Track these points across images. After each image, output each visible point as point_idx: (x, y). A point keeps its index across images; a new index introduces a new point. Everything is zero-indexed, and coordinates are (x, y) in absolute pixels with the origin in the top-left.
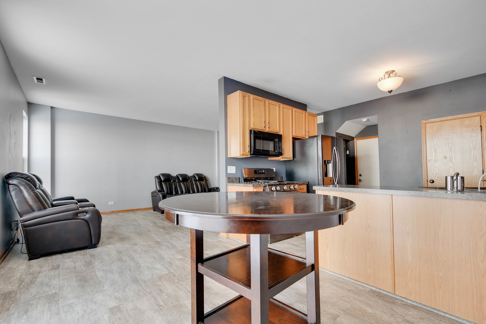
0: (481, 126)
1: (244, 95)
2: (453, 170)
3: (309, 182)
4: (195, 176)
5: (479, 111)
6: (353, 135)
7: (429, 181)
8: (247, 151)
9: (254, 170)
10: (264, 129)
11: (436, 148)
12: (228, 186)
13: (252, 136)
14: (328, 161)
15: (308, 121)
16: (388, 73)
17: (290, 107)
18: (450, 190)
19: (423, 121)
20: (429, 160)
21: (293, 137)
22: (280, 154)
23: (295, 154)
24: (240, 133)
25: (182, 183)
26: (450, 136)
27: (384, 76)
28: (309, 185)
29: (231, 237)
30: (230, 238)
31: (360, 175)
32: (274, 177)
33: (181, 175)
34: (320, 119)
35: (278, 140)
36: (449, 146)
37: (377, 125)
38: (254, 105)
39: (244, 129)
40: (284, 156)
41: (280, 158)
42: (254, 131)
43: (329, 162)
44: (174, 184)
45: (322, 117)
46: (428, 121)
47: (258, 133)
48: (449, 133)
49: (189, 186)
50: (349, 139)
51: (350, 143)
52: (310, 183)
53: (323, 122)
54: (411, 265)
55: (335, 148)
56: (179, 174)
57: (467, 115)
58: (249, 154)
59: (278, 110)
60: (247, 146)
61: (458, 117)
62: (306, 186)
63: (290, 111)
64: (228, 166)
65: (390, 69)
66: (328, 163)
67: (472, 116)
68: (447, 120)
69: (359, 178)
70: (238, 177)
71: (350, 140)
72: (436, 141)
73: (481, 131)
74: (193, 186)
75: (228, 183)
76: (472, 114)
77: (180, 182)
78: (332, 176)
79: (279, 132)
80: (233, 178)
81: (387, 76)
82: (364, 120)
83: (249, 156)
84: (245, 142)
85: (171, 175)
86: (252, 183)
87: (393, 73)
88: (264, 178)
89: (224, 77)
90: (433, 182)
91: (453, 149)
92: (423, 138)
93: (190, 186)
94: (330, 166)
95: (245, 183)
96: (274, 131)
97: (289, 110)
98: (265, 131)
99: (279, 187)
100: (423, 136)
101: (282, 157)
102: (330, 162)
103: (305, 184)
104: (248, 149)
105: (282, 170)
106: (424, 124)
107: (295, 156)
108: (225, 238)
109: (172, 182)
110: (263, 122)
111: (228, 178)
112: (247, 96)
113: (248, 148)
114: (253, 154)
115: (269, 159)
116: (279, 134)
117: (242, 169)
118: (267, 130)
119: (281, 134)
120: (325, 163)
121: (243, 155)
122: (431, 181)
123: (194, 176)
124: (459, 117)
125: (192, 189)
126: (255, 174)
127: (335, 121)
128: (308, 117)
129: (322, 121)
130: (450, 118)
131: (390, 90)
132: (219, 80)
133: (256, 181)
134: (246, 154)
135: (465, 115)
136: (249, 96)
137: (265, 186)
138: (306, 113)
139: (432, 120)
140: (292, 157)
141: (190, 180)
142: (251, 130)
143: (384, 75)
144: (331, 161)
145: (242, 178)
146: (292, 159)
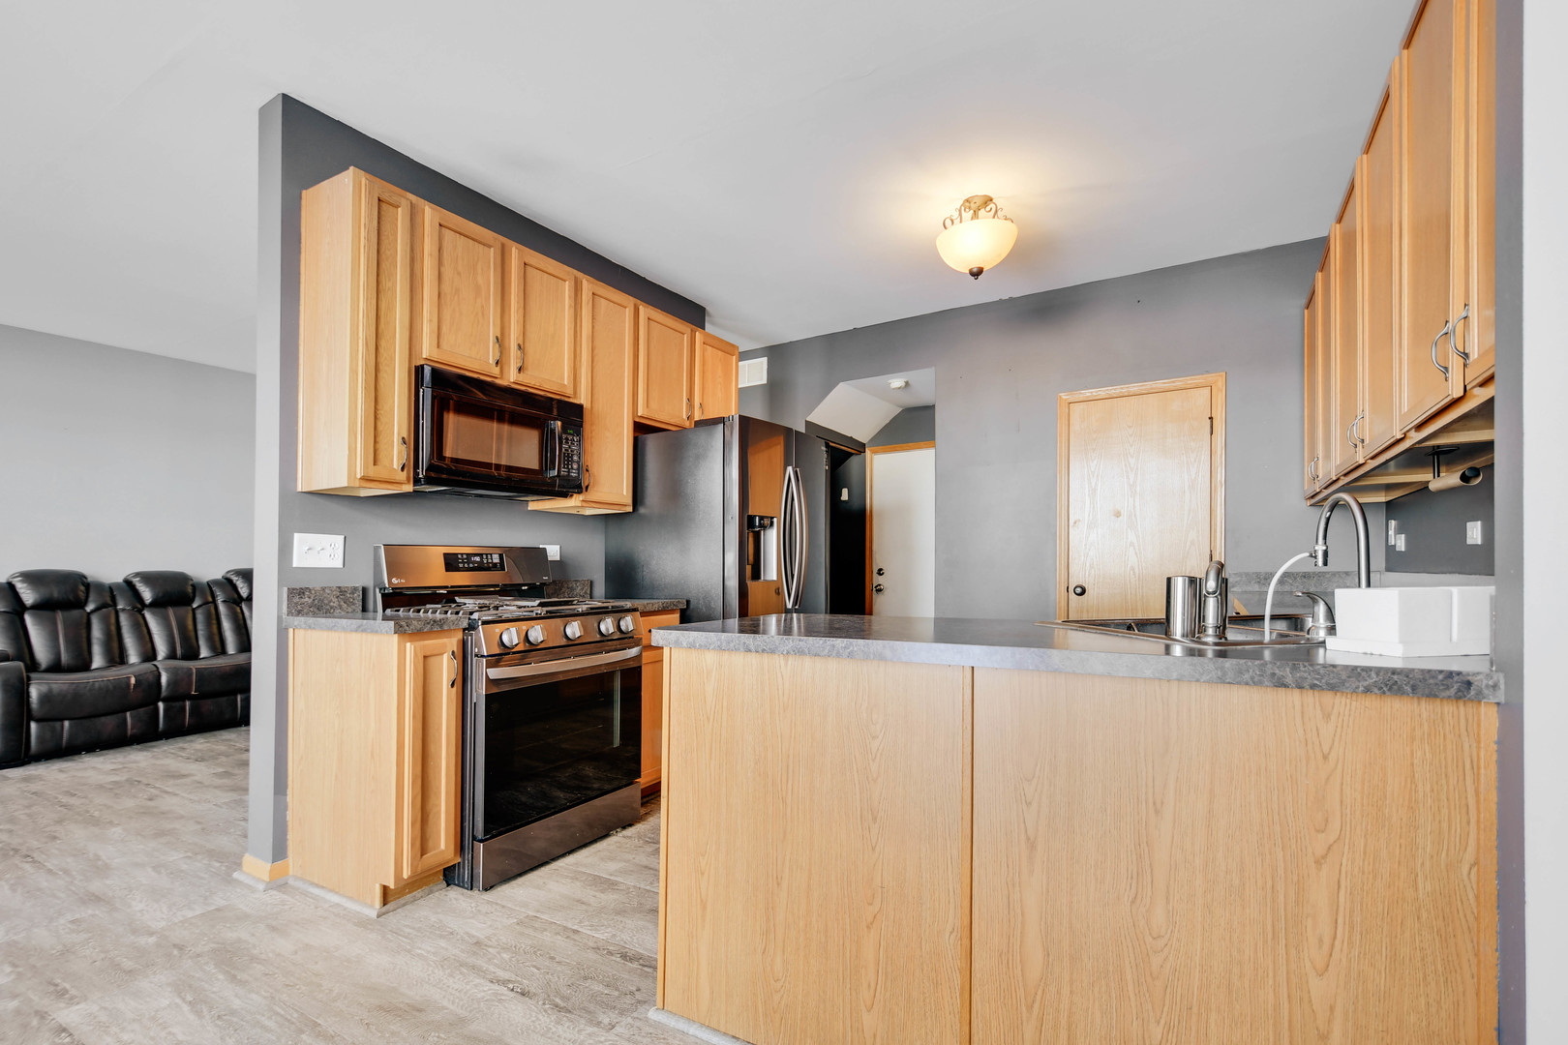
0: (1211, 418)
1: (384, 197)
2: (1136, 554)
3: (688, 602)
4: (234, 578)
5: (1208, 372)
6: (862, 435)
7: (1071, 589)
8: (396, 465)
9: (446, 555)
10: (496, 371)
11: (1093, 484)
12: (291, 631)
13: (426, 393)
14: (762, 518)
15: (704, 364)
16: (972, 205)
17: (629, 301)
18: (1183, 636)
19: (1064, 396)
20: (1075, 523)
21: (637, 420)
22: (570, 487)
23: (643, 491)
24: (354, 372)
25: (153, 614)
26: (1131, 446)
27: (960, 214)
28: (688, 612)
29: (296, 878)
30: (291, 882)
31: (880, 572)
32: (544, 584)
33: (149, 578)
34: (754, 373)
35: (562, 426)
36: (1128, 477)
37: (934, 406)
38: (445, 255)
39: (381, 360)
40: (593, 495)
41: (571, 504)
42: (434, 371)
43: (767, 522)
44: (105, 621)
45: (762, 363)
46: (1077, 396)
47: (461, 383)
48: (1131, 436)
49: (190, 626)
50: (849, 450)
51: (854, 461)
52: (692, 606)
53: (765, 381)
54: (1040, 992)
55: (790, 469)
56: (137, 575)
57: (1179, 382)
58: (403, 476)
59: (567, 301)
60: (396, 440)
61: (1154, 386)
62: (678, 615)
63: (629, 313)
64: (296, 535)
65: (978, 188)
66: (763, 527)
67: (1192, 386)
68: (1126, 394)
69: (877, 580)
70: (359, 584)
71: (853, 451)
72: (1095, 462)
73: (1212, 434)
74: (215, 627)
75: (290, 613)
76: (1191, 381)
77: (140, 611)
78: (775, 578)
79: (569, 391)
80: (323, 589)
81: (969, 214)
82: (897, 382)
83: (409, 488)
84: (383, 419)
85: (90, 580)
86: (419, 611)
87: (988, 208)
88: (498, 586)
89: (283, 94)
90: (1083, 592)
91: (1138, 489)
92: (1061, 447)
93: (200, 626)
94: (772, 539)
95: (388, 611)
96: (547, 386)
97: (619, 310)
98: (498, 382)
99: (538, 628)
100: (1061, 443)
101: (581, 497)
102: (772, 524)
103: (672, 611)
104: (396, 455)
105: (590, 554)
106: (1067, 405)
107: (643, 498)
108: (261, 887)
109: (93, 612)
110: (492, 339)
111: (292, 592)
112: (404, 203)
113: (399, 453)
114: (429, 481)
115: (532, 506)
116: (571, 400)
117: (376, 549)
118: (511, 378)
119: (582, 399)
120: (751, 528)
121: (365, 479)
122: (1079, 590)
123: (230, 581)
124: (1158, 386)
125: (210, 639)
126: (447, 571)
127: (804, 377)
128: (704, 351)
129: (762, 380)
130: (1134, 388)
131: (975, 265)
132: (264, 112)
133: (455, 602)
134: (385, 475)
135: (1173, 382)
136: (412, 206)
137: (472, 627)
138: (693, 333)
139: (1087, 393)
140: (629, 501)
141: (203, 595)
142: (422, 366)
143: (960, 211)
144: (775, 520)
145: (377, 590)
146: (630, 509)
